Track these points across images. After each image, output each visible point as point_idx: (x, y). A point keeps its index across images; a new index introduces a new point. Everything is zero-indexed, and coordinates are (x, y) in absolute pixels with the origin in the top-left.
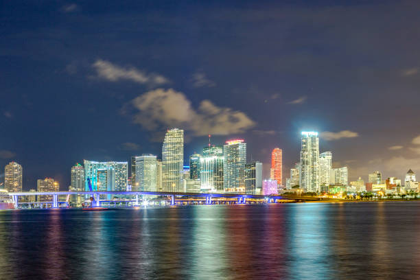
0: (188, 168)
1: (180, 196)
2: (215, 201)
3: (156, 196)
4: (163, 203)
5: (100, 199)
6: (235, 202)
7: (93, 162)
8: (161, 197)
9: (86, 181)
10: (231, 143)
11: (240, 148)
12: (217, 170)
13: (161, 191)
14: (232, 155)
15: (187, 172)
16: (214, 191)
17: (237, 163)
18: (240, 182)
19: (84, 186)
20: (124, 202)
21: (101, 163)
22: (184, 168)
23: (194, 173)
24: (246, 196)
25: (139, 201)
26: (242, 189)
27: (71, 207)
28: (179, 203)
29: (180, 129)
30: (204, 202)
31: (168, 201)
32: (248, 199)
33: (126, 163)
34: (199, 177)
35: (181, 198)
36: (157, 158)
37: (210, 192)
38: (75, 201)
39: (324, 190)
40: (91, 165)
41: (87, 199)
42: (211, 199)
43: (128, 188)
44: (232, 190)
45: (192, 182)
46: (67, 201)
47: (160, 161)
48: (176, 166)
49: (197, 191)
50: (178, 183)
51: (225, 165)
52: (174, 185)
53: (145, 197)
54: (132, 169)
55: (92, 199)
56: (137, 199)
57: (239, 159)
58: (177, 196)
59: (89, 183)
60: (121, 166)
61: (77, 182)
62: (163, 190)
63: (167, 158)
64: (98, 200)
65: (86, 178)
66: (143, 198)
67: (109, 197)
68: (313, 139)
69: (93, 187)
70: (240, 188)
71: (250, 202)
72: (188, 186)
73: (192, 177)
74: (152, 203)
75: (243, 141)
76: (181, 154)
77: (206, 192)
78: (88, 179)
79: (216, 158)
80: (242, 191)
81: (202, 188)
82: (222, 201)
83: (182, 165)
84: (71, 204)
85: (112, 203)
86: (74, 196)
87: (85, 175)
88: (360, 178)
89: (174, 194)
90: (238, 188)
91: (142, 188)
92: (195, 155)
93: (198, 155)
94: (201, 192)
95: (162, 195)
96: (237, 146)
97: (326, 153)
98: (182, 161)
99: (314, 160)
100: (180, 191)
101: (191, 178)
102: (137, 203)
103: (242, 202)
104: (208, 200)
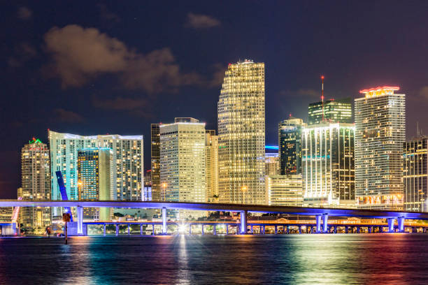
0: (276, 151)
1: (259, 214)
2: (335, 226)
3: (205, 213)
4: (222, 228)
5: (85, 217)
6: (381, 227)
7: (67, 136)
8: (217, 216)
9: (55, 178)
10: (371, 94)
11: (391, 104)
12: (340, 154)
13: (217, 201)
14: (373, 123)
15: (274, 159)
16: (334, 202)
17: (384, 138)
18: (391, 182)
19: (49, 188)
20: (135, 226)
21: (86, 138)
22: (267, 151)
23: (290, 162)
24: (405, 214)
25: (169, 223)
26: (395, 200)
27: (23, 235)
28: (257, 229)
30: (311, 229)
31: (234, 225)
32: (411, 222)
33: (140, 138)
34: (300, 171)
35: (260, 218)
36: (206, 128)
37: (325, 205)
38: (30, 221)
40: (64, 142)
41: (57, 218)
42: (327, 222)
43: (145, 194)
44: (374, 202)
45: (285, 182)
46: (14, 220)
47: (212, 134)
48: (250, 145)
49: (297, 201)
50: (254, 184)
51: (358, 144)
52: (245, 188)
53: (182, 214)
54: (152, 152)
55: (68, 217)
56: (164, 219)
57: (390, 131)
58: (253, 213)
59: (61, 182)
60: (127, 144)
61: (34, 181)
62: (223, 199)
63: (229, 127)
64: (78, 218)
65: (54, 170)
66: (178, 216)
67: (104, 214)
69: (68, 191)
70: (393, 196)
71: (413, 228)
72: (277, 191)
73: (285, 170)
74: (198, 229)
75: (397, 89)
76: (260, 118)
77: (316, 205)
78: (59, 174)
79: (337, 126)
80: (397, 203)
81: (307, 195)
82: (353, 226)
83: (261, 142)
84: (23, 229)
85: (111, 226)
86: (28, 211)
87: (50, 164)
89: (246, 208)
90: (386, 197)
91: (176, 194)
92: (289, 121)
93: (297, 121)
94: (306, 205)
95: (218, 211)
96: (384, 100)
98: (261, 133)
100: (259, 202)
101: (283, 173)
102: (164, 229)
103: (396, 227)
104: (320, 222)
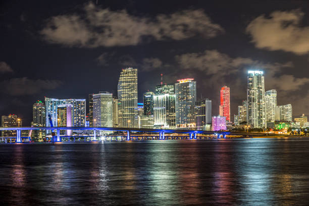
0: (142, 105)
1: (135, 132)
2: (168, 137)
3: (112, 132)
4: (119, 138)
5: (60, 134)
6: (187, 137)
7: (53, 100)
8: (117, 133)
9: (47, 118)
10: (182, 81)
11: (190, 86)
12: (169, 106)
13: (117, 127)
14: (183, 93)
15: (141, 109)
16: (167, 126)
17: (187, 100)
18: (191, 118)
19: (44, 122)
20: (82, 138)
21: (61, 100)
22: (139, 105)
23: (148, 109)
24: (196, 132)
25: (97, 137)
26: (193, 125)
27: (33, 142)
28: (134, 138)
29: (134, 68)
30: (158, 138)
31: (124, 137)
32: (199, 135)
33: (84, 100)
34: (152, 114)
35: (135, 134)
36: (113, 96)
37: (163, 128)
38: (37, 136)
39: (270, 126)
40: (52, 102)
41: (49, 134)
42: (164, 135)
43: (86, 124)
44: (184, 126)
45: (146, 119)
46: (30, 136)
47: (115, 98)
48: (131, 103)
49: (150, 126)
50: (133, 120)
51: (176, 103)
52: (129, 121)
53: (102, 132)
54: (89, 106)
55: (53, 134)
56: (95, 135)
57: (190, 97)
58: (132, 132)
59: (50, 119)
60: (79, 102)
61: (38, 119)
62: (120, 126)
63: (122, 96)
64: (58, 136)
65: (47, 114)
66: (100, 133)
67: (69, 132)
68: (259, 77)
69: (53, 123)
70: (191, 124)
71: (200, 137)
72: (142, 122)
73: (146, 113)
74: (109, 139)
75: (193, 79)
76: (135, 92)
77: (159, 128)
78: (49, 116)
79: (168, 95)
80: (193, 127)
81: (155, 124)
82: (175, 137)
83: (136, 102)
84: (33, 139)
85: (72, 138)
86: (36, 132)
87: (45, 111)
88: (303, 115)
89: (130, 130)
90: (188, 124)
91: (99, 124)
92: (148, 93)
93: (151, 93)
94: (155, 128)
95: (118, 131)
96: (187, 84)
97: (271, 91)
98: (136, 98)
99: (260, 97)
100: (135, 127)
101: (145, 115)
102: (95, 138)
103: (193, 137)
104: (161, 135)
